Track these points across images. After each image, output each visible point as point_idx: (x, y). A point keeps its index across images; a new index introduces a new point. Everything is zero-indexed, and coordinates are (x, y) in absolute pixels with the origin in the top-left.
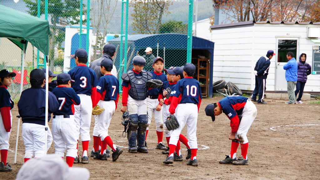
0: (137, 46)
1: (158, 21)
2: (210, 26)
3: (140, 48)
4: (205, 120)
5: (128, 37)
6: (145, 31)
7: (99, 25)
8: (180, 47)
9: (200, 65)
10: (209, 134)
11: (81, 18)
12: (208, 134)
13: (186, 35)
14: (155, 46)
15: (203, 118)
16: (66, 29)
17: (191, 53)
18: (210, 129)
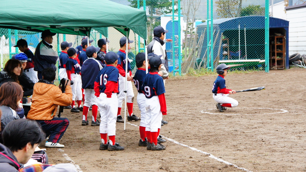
0: (221, 29)
1: (239, 6)
2: (285, 8)
3: (224, 30)
4: (283, 89)
5: (213, 21)
6: (227, 15)
7: (188, 12)
8: (259, 27)
9: (277, 41)
10: (287, 100)
11: (173, 7)
12: (286, 100)
13: (263, 16)
14: (237, 27)
15: (281, 86)
16: (162, 18)
17: (269, 31)
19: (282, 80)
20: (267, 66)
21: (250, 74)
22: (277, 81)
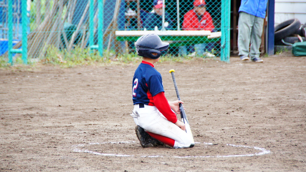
4: (260, 99)
10: (270, 125)
12: (267, 125)
15: (257, 94)
18: (271, 116)
19: (259, 79)
20: (224, 47)
21: (186, 63)
22: (248, 82)
